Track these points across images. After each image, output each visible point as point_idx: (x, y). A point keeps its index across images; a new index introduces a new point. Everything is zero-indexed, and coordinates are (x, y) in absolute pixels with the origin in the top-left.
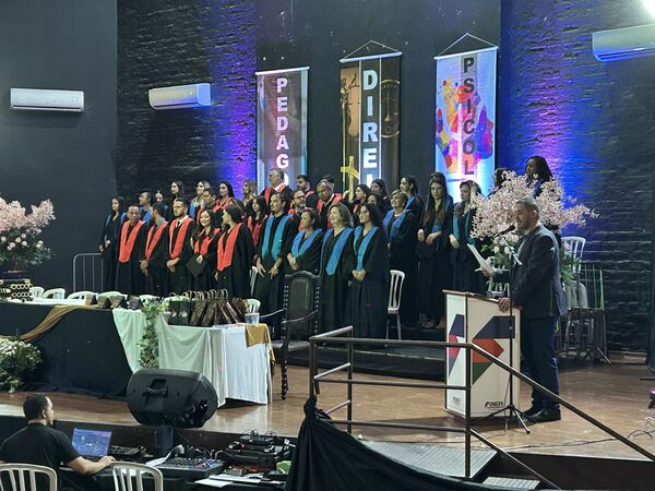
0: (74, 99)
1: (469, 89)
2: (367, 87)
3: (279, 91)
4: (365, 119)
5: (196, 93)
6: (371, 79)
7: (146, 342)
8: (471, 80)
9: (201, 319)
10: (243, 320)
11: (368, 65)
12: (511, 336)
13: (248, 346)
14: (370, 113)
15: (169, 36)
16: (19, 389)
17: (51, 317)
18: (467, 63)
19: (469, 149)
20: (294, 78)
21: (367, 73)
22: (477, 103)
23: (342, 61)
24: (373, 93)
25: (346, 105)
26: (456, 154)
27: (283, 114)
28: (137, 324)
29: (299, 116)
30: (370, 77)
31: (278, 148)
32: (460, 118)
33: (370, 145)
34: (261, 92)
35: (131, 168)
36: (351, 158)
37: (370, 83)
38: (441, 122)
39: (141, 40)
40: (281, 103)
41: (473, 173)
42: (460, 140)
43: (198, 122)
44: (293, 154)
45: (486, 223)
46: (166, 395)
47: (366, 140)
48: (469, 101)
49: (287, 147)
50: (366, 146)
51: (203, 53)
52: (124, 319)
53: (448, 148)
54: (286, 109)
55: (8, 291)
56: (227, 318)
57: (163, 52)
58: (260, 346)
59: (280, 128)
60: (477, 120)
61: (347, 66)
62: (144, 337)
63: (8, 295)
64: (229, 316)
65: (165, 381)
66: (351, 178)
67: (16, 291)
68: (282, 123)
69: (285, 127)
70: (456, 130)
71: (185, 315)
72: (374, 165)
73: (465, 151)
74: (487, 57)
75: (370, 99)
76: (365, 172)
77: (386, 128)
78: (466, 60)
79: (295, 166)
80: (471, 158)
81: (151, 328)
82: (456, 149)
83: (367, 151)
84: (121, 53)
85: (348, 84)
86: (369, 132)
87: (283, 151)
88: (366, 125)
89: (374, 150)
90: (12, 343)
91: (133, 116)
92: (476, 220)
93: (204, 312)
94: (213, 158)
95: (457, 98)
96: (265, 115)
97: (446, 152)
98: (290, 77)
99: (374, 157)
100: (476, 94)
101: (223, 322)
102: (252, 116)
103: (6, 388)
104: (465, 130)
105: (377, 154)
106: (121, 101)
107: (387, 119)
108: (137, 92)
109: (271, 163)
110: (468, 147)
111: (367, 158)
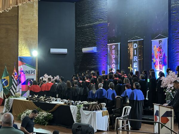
0: (65, 51)
1: (161, 48)
2: (135, 48)
3: (113, 49)
4: (134, 55)
5: (93, 49)
6: (136, 46)
7: (78, 114)
8: (161, 46)
9: (91, 109)
10: (101, 109)
11: (135, 42)
12: (171, 116)
13: (103, 116)
14: (135, 54)
15: (87, 36)
16: (47, 125)
17: (56, 107)
18: (160, 42)
19: (161, 63)
20: (117, 46)
21: (134, 44)
22: (163, 51)
23: (128, 41)
24: (136, 49)
25: (129, 52)
26: (157, 64)
27: (114, 54)
28: (76, 110)
29: (118, 55)
30: (135, 45)
31: (113, 62)
32: (158, 55)
33: (135, 62)
34: (109, 49)
35: (78, 67)
36: (131, 65)
37: (135, 47)
38: (153, 56)
39: (81, 37)
40: (113, 52)
41: (162, 69)
42: (158, 61)
43: (94, 56)
44: (116, 64)
45: (165, 84)
46: (81, 130)
47: (134, 61)
48: (161, 51)
49: (115, 62)
50: (134, 62)
51: (95, 40)
52: (72, 108)
53: (155, 63)
54: (115, 53)
55: (46, 100)
56: (98, 109)
57: (85, 39)
58: (106, 116)
59: (113, 58)
60: (163, 56)
61: (130, 42)
62: (77, 113)
63: (46, 101)
64: (98, 108)
65: (81, 126)
66: (131, 70)
67: (48, 100)
68: (113, 56)
69: (114, 57)
70: (157, 58)
71: (87, 108)
72: (136, 67)
73: (160, 64)
74: (165, 40)
75: (135, 50)
76: (134, 68)
77: (139, 58)
78: (160, 41)
79: (117, 67)
80: (161, 65)
81: (79, 111)
82: (157, 63)
83: (135, 63)
84: (76, 40)
85: (130, 47)
86: (135, 59)
87: (114, 63)
88: (134, 57)
89: (136, 63)
90: (46, 113)
91: (78, 54)
92: (162, 83)
93: (92, 107)
94: (97, 64)
95: (157, 50)
96: (110, 54)
97: (155, 64)
98: (115, 45)
99: (136, 65)
100: (162, 49)
101: (96, 110)
102: (106, 54)
103: (45, 125)
104: (160, 58)
105: (137, 64)
106: (76, 51)
107: (140, 55)
108: (80, 49)
109: (111, 66)
110: (160, 62)
111: (135, 65)
